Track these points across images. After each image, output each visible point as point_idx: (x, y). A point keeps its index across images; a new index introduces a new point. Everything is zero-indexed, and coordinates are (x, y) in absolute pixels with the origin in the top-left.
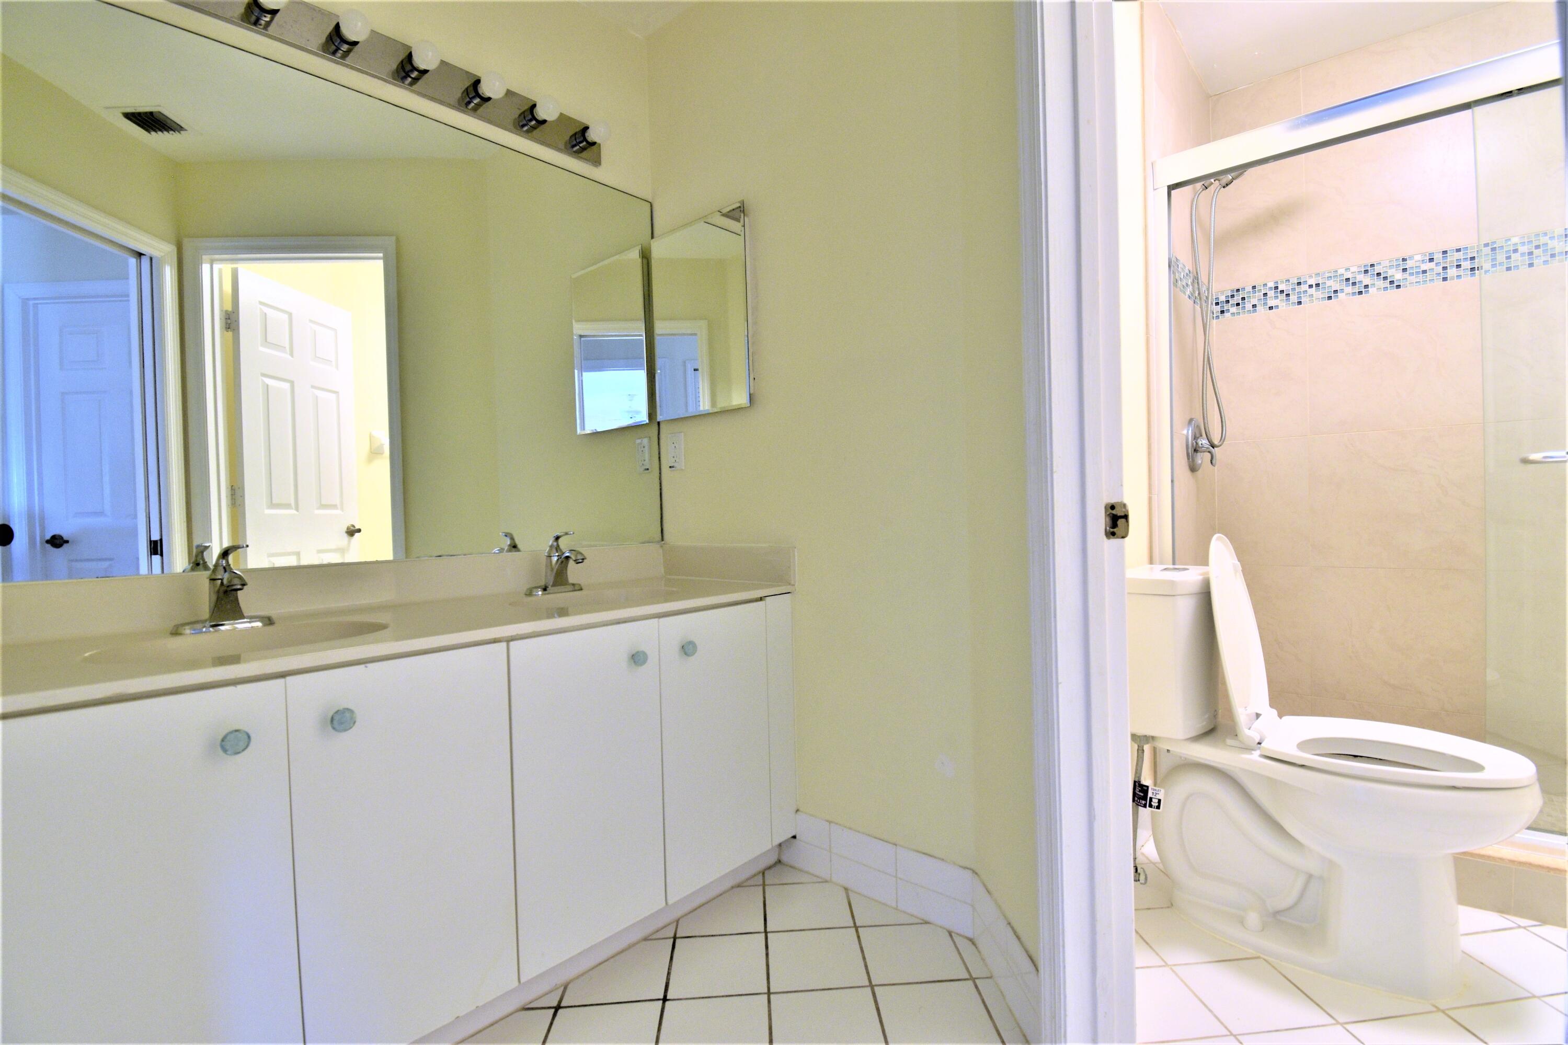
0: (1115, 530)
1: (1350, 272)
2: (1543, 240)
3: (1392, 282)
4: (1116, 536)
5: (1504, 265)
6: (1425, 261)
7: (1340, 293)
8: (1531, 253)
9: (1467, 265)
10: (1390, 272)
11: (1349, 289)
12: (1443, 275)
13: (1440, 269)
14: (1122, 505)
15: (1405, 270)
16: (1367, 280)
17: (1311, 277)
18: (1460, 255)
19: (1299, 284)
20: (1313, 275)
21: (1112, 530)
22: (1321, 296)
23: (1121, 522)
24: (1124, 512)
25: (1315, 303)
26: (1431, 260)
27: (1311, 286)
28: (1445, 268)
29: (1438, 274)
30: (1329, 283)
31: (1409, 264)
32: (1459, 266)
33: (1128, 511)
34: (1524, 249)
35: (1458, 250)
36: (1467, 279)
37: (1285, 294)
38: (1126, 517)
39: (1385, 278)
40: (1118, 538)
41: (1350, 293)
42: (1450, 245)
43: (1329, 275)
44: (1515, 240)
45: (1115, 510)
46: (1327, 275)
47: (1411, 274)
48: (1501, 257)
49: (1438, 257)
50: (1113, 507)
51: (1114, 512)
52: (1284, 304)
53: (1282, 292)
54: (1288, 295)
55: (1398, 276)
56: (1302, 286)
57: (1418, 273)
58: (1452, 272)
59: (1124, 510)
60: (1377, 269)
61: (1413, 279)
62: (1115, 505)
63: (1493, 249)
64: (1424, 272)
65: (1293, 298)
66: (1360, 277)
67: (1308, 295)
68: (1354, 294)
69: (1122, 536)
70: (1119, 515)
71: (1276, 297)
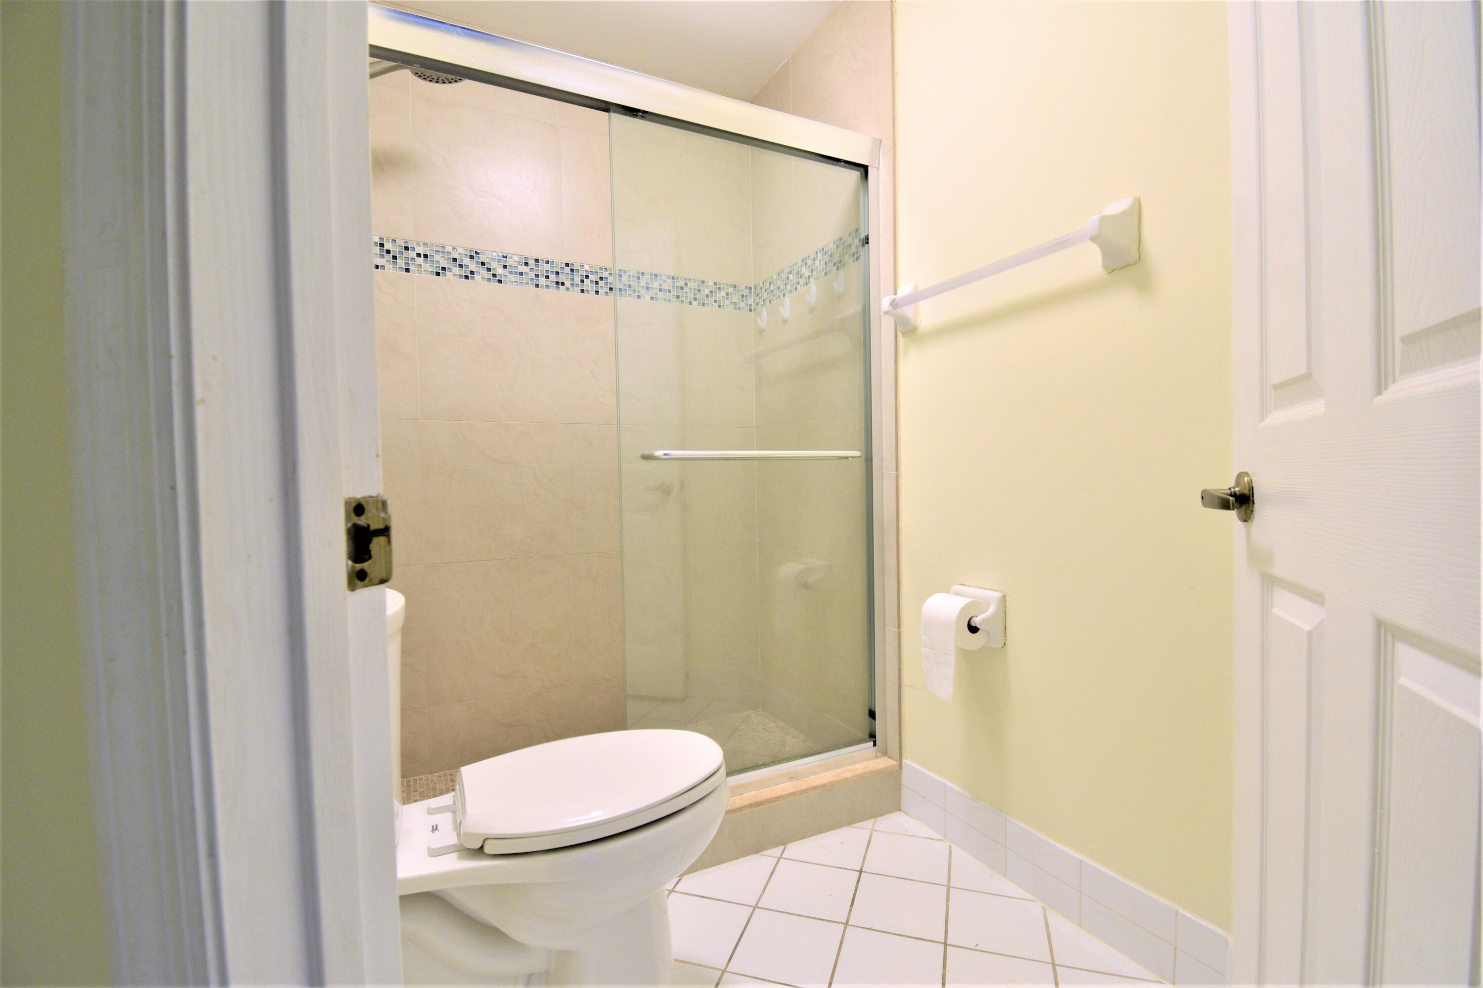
0: (365, 565)
1: (457, 253)
2: (605, 274)
3: (494, 275)
4: (367, 581)
5: (579, 287)
6: (521, 263)
7: (448, 271)
8: (597, 283)
9: (553, 277)
10: (493, 265)
11: (456, 270)
12: (536, 282)
13: (532, 275)
14: (380, 505)
15: (505, 267)
16: (473, 266)
17: (419, 244)
18: (547, 267)
19: (407, 248)
20: (421, 244)
21: (358, 566)
22: (430, 269)
23: (377, 544)
24: (384, 519)
25: (422, 275)
26: (526, 264)
27: (419, 255)
28: (537, 276)
29: (532, 279)
30: (437, 257)
31: (509, 262)
32: (547, 277)
33: (389, 518)
34: (592, 277)
35: (547, 262)
36: (553, 290)
37: (391, 255)
38: (385, 531)
39: (489, 270)
40: (372, 584)
41: (457, 275)
42: (542, 256)
43: (437, 249)
44: (587, 268)
45: (363, 517)
46: (435, 248)
47: (511, 273)
48: (577, 280)
49: (532, 262)
50: (359, 509)
51: (362, 521)
52: (391, 266)
53: (388, 252)
54: (395, 258)
55: (500, 271)
56: (409, 251)
57: (516, 273)
58: (542, 281)
59: (383, 515)
60: (482, 258)
61: (512, 277)
62: (364, 504)
63: (572, 270)
64: (521, 274)
65: (401, 262)
66: (466, 261)
67: (416, 263)
68: (461, 276)
69: (380, 577)
70: (372, 528)
71: (382, 256)
